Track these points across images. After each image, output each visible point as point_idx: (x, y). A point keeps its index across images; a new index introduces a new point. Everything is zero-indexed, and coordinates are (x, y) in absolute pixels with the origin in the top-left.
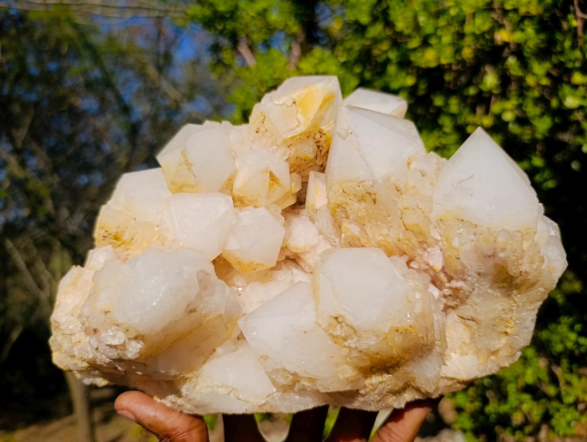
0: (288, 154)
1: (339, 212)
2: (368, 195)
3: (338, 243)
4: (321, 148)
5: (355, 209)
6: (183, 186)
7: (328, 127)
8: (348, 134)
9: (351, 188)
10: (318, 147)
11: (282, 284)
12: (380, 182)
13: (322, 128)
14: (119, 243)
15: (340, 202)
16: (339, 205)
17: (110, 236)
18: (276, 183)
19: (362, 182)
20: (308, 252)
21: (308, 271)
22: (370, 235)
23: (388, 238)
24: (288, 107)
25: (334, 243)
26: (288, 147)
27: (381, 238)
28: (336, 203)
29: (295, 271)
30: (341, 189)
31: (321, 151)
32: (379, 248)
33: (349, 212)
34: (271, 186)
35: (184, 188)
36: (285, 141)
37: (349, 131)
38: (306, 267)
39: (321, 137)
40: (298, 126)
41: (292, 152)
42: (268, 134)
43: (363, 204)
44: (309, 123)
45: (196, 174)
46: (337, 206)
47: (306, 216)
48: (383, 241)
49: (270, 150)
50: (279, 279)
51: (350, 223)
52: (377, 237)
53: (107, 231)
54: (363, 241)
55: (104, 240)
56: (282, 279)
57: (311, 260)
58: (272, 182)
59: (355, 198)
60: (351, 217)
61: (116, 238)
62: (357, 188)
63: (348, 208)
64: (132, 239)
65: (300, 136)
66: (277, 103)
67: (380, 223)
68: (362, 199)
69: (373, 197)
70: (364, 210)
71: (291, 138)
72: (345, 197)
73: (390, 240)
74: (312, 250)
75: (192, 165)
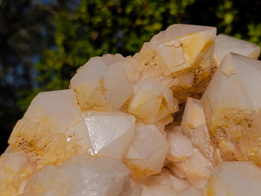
0: (173, 84)
1: (218, 132)
2: (245, 121)
3: (211, 156)
4: (196, 80)
5: (233, 131)
6: (94, 105)
7: (205, 65)
8: (232, 74)
9: (232, 115)
10: (195, 78)
11: (165, 187)
12: (258, 112)
13: (201, 65)
14: (31, 149)
15: (221, 124)
16: (219, 127)
17: (25, 143)
18: (165, 106)
19: (242, 111)
20: (184, 162)
21: (181, 177)
22: (244, 151)
23: (258, 154)
24: (176, 48)
25: (208, 156)
26: (173, 78)
27: (252, 154)
28: (218, 125)
29: (171, 177)
30: (223, 115)
31: (196, 82)
32: (250, 161)
33: (228, 133)
34: (161, 108)
35: (95, 108)
36: (172, 74)
37: (234, 72)
38: (181, 174)
39: (199, 72)
40: (184, 63)
41: (176, 82)
42: (157, 67)
43: (240, 127)
44: (193, 61)
45: (107, 97)
46: (217, 127)
47: (180, 132)
48: (253, 156)
49: (158, 79)
50: (161, 183)
51: (227, 141)
52: (249, 153)
53: (23, 139)
54: (237, 156)
55: (19, 146)
56: (164, 184)
57: (186, 169)
58: (162, 105)
59: (234, 122)
60: (229, 137)
61: (30, 145)
62: (238, 115)
63: (226, 129)
64: (46, 146)
65: (184, 71)
66: (168, 44)
67: (251, 142)
68: (239, 123)
69: (249, 122)
70: (240, 132)
71: (177, 71)
72: (226, 121)
73: (259, 156)
74: (187, 160)
75: (106, 90)
